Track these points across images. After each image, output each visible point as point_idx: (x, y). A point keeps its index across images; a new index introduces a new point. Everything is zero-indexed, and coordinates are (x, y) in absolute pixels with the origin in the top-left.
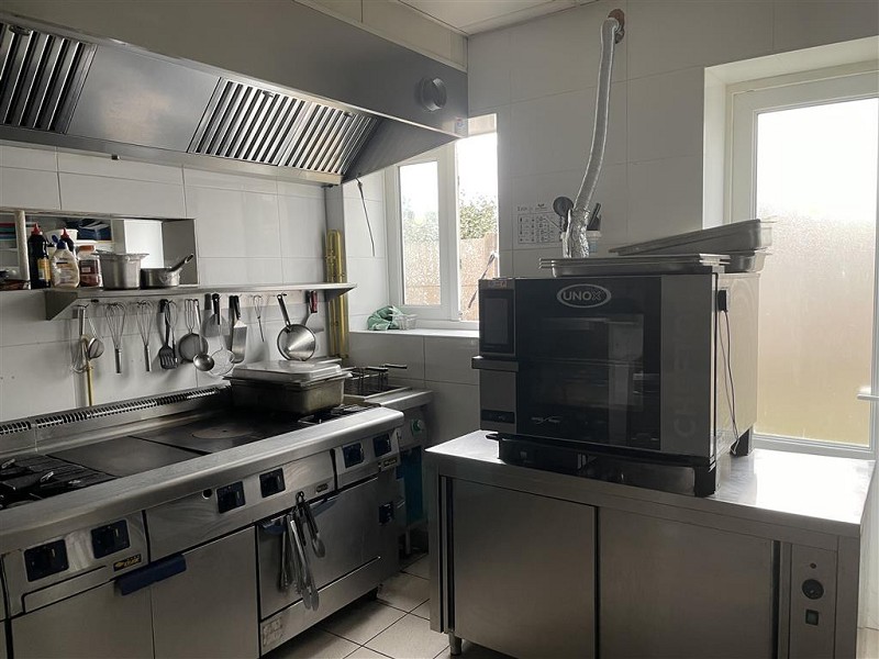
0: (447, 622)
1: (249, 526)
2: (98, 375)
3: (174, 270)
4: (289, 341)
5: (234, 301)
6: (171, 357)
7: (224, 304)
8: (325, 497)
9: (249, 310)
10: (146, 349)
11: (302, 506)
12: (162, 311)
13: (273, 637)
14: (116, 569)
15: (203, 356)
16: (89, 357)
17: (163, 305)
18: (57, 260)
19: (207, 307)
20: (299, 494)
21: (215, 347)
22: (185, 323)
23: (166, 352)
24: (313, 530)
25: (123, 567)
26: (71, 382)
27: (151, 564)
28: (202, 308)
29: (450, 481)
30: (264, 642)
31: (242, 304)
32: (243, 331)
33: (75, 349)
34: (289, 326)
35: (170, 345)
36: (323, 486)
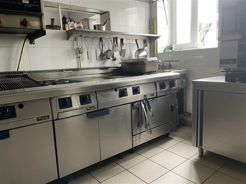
0: (199, 143)
1: (129, 103)
2: (83, 59)
3: (104, 25)
4: (139, 53)
5: (122, 40)
6: (103, 56)
7: (119, 41)
8: (153, 98)
9: (126, 44)
10: (96, 52)
11: (146, 100)
12: (100, 41)
13: (136, 142)
14: (87, 110)
15: (113, 57)
16: (80, 53)
17: (101, 39)
18: (70, 25)
19: (114, 41)
20: (145, 96)
21: (117, 55)
22: (108, 46)
23: (102, 54)
24: (150, 108)
25: (89, 109)
26: (75, 60)
27: (98, 110)
28: (112, 41)
29: (202, 92)
30: (134, 143)
31: (124, 42)
32: (125, 50)
33: (76, 51)
34: (139, 49)
35: (103, 52)
36: (152, 95)
